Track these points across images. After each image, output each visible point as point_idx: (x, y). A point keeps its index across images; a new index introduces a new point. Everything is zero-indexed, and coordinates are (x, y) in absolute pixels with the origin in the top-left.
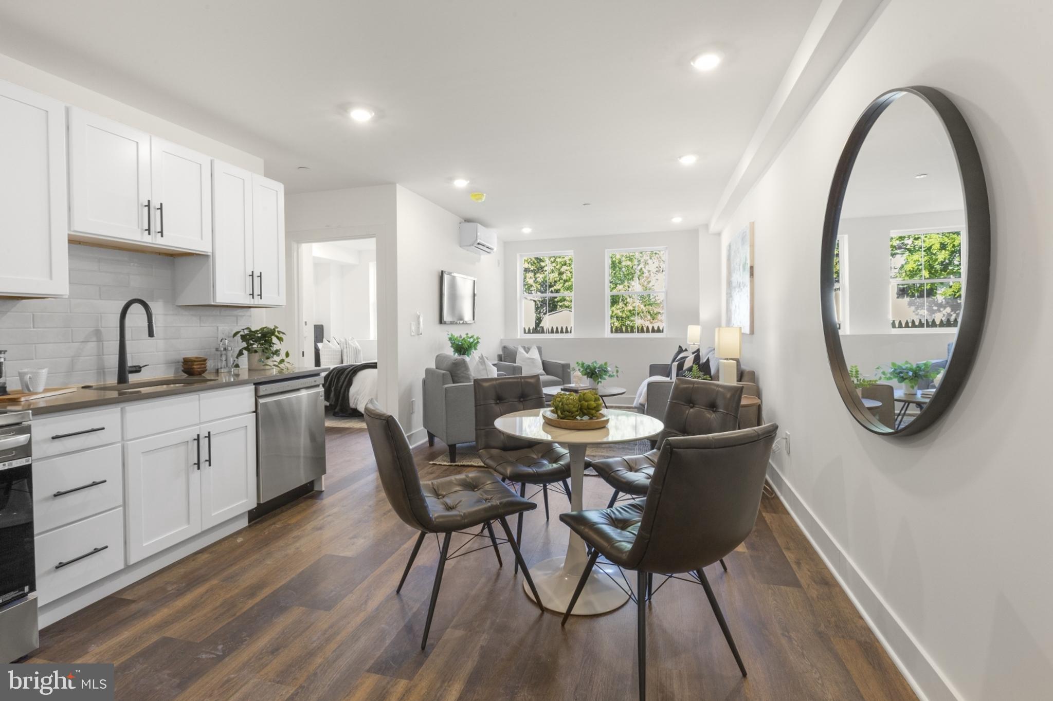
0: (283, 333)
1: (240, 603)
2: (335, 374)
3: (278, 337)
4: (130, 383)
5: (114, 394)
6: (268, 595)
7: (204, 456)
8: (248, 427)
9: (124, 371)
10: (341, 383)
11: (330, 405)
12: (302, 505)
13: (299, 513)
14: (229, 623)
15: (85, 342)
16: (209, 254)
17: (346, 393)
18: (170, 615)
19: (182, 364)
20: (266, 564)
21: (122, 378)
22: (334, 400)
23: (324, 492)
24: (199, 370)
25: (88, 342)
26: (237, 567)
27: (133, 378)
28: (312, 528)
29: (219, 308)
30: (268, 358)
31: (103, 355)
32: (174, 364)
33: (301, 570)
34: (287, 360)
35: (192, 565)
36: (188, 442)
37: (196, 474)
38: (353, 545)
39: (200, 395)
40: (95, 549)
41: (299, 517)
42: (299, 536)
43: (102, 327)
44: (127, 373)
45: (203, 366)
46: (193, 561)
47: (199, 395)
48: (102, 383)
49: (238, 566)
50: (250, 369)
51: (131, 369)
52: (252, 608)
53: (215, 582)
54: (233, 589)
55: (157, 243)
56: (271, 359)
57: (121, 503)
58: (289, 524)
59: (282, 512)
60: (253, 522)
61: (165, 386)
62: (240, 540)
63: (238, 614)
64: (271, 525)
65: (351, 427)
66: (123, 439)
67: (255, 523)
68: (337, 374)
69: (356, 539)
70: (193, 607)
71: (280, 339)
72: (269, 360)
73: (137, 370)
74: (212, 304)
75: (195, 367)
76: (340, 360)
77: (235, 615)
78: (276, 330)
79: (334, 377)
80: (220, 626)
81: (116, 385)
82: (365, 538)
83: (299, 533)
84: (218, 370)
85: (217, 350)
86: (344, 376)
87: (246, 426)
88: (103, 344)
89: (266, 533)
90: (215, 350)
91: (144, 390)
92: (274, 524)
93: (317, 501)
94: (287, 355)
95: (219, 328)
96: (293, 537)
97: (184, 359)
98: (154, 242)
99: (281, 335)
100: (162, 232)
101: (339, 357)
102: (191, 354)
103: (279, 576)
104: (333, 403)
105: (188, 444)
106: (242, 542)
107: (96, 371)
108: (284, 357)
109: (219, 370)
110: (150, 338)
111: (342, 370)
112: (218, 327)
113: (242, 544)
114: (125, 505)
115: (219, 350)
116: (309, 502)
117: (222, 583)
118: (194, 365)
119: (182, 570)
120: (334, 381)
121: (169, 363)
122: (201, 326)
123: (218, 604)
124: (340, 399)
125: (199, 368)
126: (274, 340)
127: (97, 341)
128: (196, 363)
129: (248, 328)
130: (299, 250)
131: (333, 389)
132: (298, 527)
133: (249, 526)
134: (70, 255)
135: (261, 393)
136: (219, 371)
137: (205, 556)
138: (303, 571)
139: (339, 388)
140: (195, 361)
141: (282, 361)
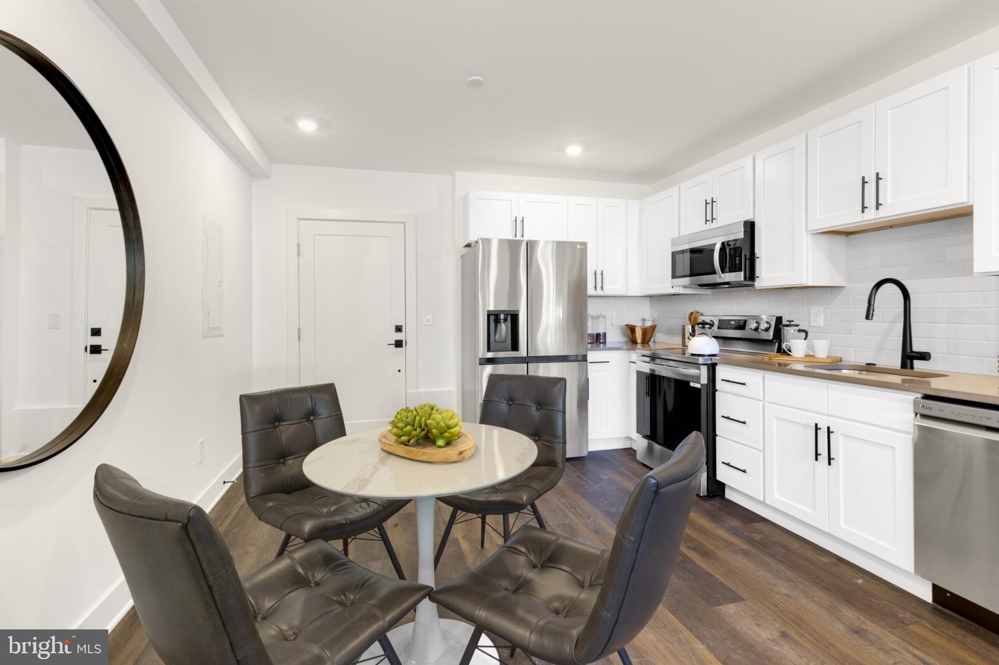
8: (896, 450)
27: (918, 364)
47: (827, 383)
87: (894, 448)
110: (866, 320)
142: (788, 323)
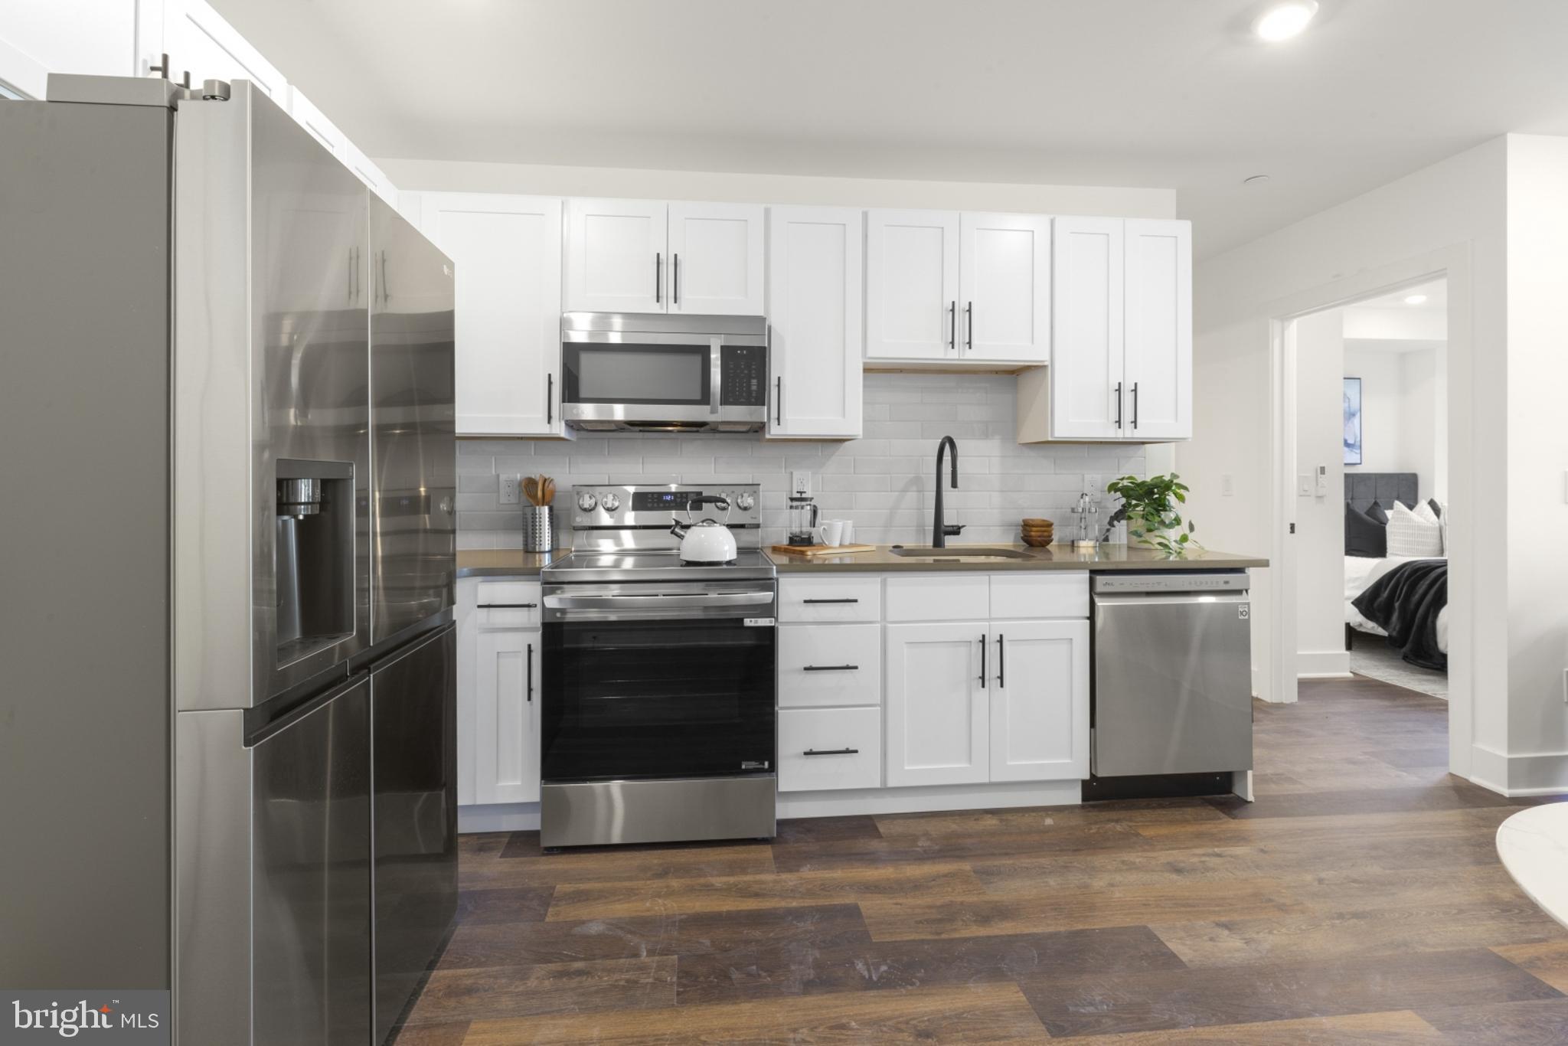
0: (1186, 488)
1: (963, 920)
2: (1406, 573)
3: (1176, 494)
4: (946, 547)
5: (930, 559)
6: (1002, 936)
7: (993, 670)
8: (1074, 641)
9: (941, 531)
10: (1417, 597)
11: (1389, 635)
12: (1189, 810)
13: (1171, 822)
14: (923, 941)
15: (905, 490)
16: (1046, 364)
17: (1430, 620)
18: (888, 879)
19: (1021, 528)
20: (1047, 882)
21: (938, 542)
22: (1397, 628)
23: (1249, 805)
24: (1039, 539)
25: (907, 491)
26: (1008, 862)
27: (950, 542)
28: (1168, 863)
29: (1086, 446)
30: (1150, 530)
31: (923, 508)
32: (1014, 528)
33: (1080, 927)
34: (1191, 536)
35: (972, 826)
36: (970, 642)
37: (980, 695)
38: (1211, 939)
39: (992, 577)
40: (847, 749)
41: (1164, 830)
42: (1134, 863)
43: (923, 474)
44: (942, 535)
45: (1046, 534)
46: (975, 820)
47: (989, 576)
48: (922, 545)
49: (1011, 862)
50: (1131, 546)
51: (948, 529)
52: (966, 940)
53: (966, 866)
54: (975, 892)
55: (966, 358)
56: (1157, 533)
57: (878, 699)
58: (1137, 835)
59: (1148, 807)
60: (1091, 803)
61: (983, 557)
62: (1049, 821)
63: (944, 936)
64: (1110, 821)
65: (1429, 693)
66: (884, 618)
67: (1093, 806)
68: (1410, 576)
69: (1226, 932)
70: (916, 886)
71: (1181, 498)
72: (1151, 533)
73: (956, 531)
74: (1050, 439)
75: (1033, 534)
76: (1437, 547)
77: (940, 934)
78: (1175, 481)
79: (1403, 580)
80: (912, 937)
81: (931, 548)
82: (1247, 942)
83: (1137, 860)
84: (1073, 542)
85: (1073, 510)
86: (1428, 582)
87: (1071, 639)
88: (923, 495)
89: (1092, 831)
90: (1070, 510)
91: (964, 559)
92: (1117, 821)
93: (1222, 815)
94: (1192, 528)
95: (1086, 476)
96: (1123, 862)
97: (1024, 521)
98: (961, 358)
99: (1181, 491)
100: (970, 343)
101: (1436, 541)
102: (1037, 514)
103: (1043, 916)
104: (1394, 634)
105: (971, 645)
106: (1050, 825)
107: (914, 528)
108: (1187, 531)
109: (1075, 542)
111: (1424, 568)
112: (1083, 475)
113: (1047, 830)
114: (884, 704)
115: (1076, 510)
116: (1212, 811)
117: (972, 873)
118: (1031, 531)
119: (953, 826)
120: (1402, 589)
121: (1007, 525)
122: (1056, 474)
123: (938, 903)
124: (1414, 628)
125: (1039, 537)
126: (1171, 499)
127: (918, 491)
128: (1034, 529)
129: (1130, 478)
130: (1286, 332)
131: (1397, 605)
132: (1146, 847)
133: (1082, 807)
134: (865, 386)
135: (1099, 588)
136: (1076, 545)
137: (991, 822)
138: (1082, 931)
139: (1412, 606)
140: (1033, 526)
141: (1184, 538)
142: (798, 495)
